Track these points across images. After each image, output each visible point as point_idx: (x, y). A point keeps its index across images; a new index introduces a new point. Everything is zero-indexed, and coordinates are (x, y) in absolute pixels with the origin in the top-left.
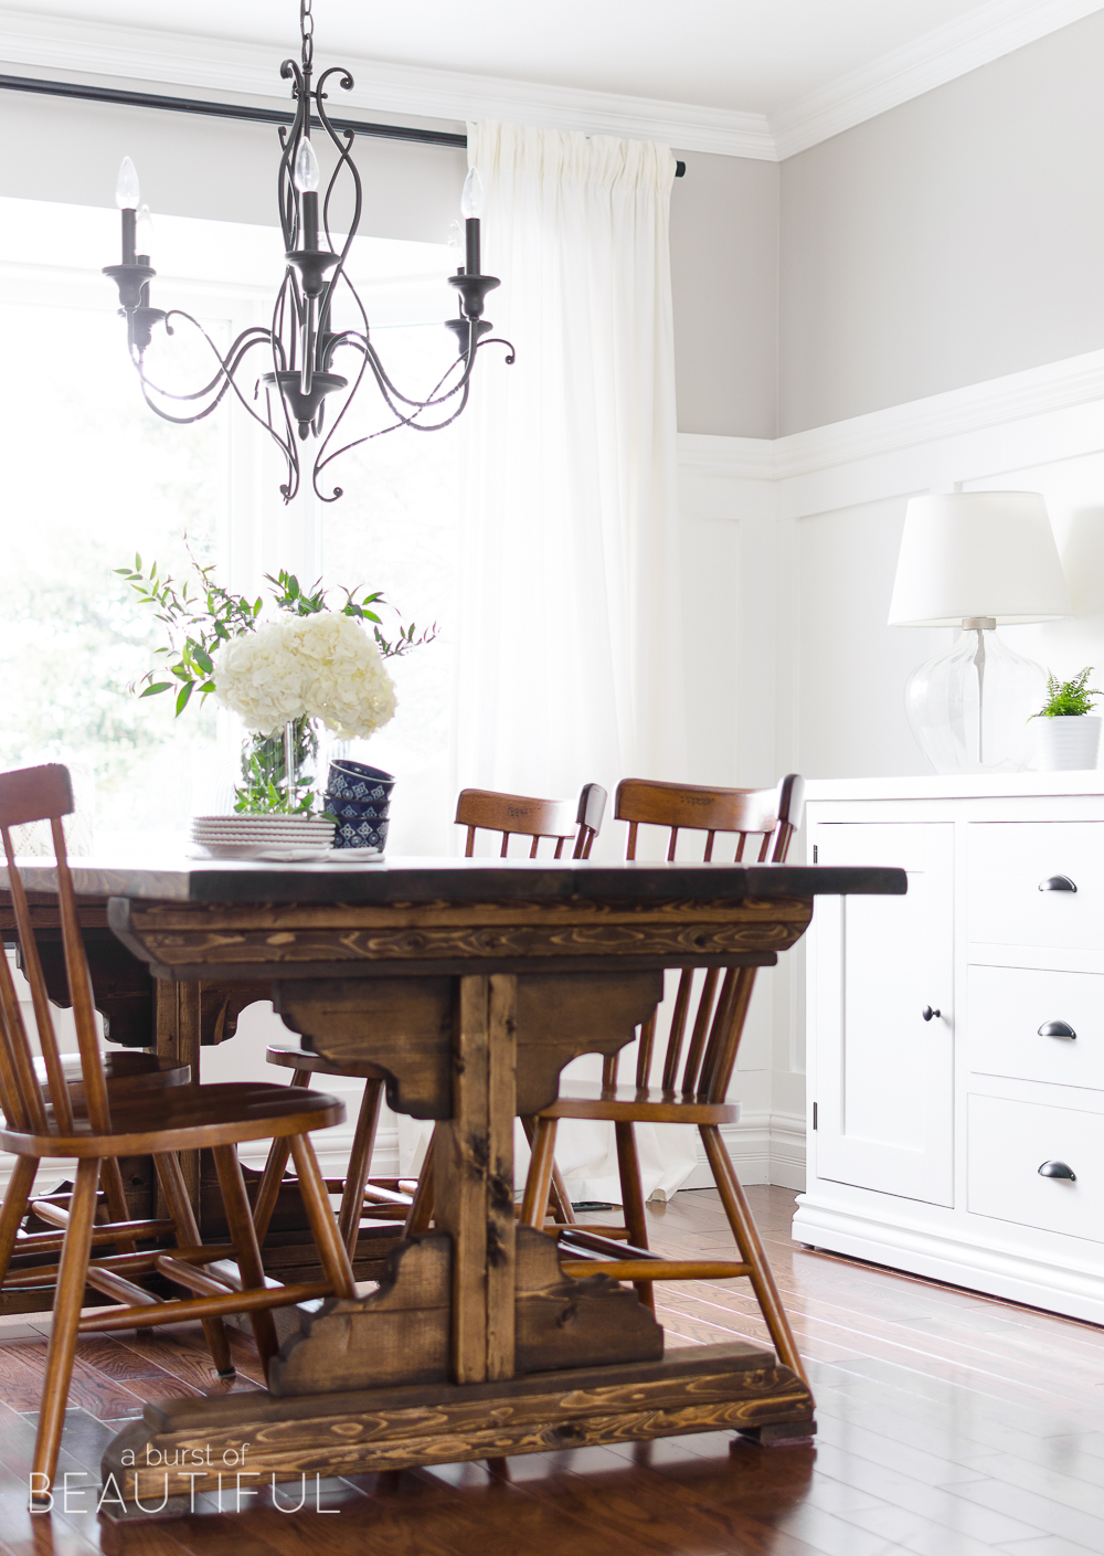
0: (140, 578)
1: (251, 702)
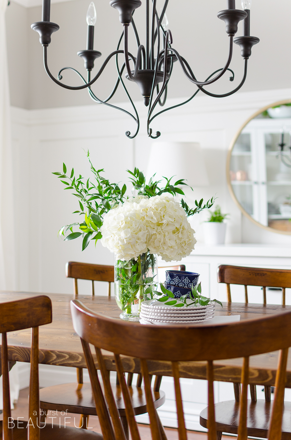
0: (65, 177)
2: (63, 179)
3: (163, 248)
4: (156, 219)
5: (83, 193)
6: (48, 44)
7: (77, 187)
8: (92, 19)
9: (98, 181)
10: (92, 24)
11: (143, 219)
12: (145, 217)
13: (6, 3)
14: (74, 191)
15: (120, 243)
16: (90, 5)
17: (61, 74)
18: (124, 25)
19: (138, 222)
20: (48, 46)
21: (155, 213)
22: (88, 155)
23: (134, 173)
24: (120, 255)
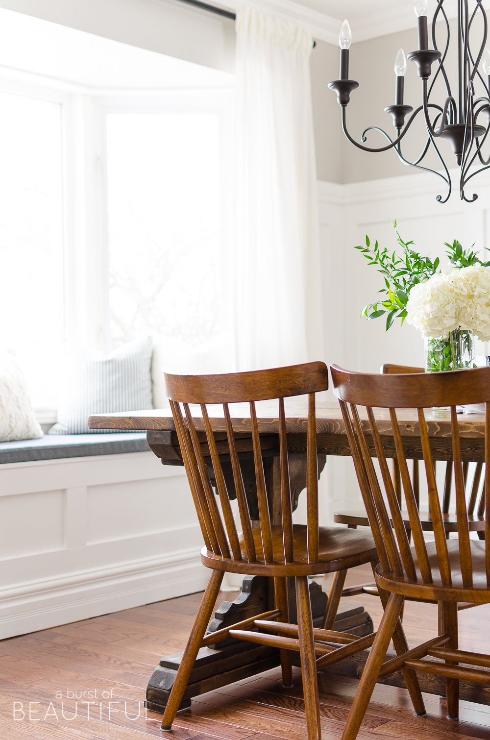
0: (368, 250)
2: (366, 253)
3: (475, 323)
4: (466, 290)
5: (389, 268)
6: (346, 104)
7: (382, 261)
8: (401, 69)
9: (406, 254)
10: (401, 75)
11: (452, 291)
12: (454, 289)
13: (312, 44)
14: (379, 267)
15: (426, 318)
16: (399, 53)
17: (365, 135)
18: (423, 79)
19: (446, 294)
20: (346, 106)
21: (465, 284)
22: (395, 226)
23: (453, 246)
24: (426, 331)
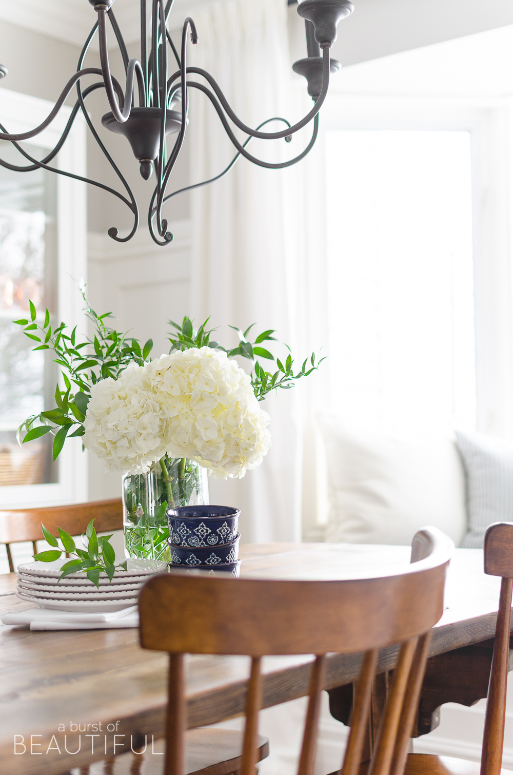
0: (34, 327)
1: (108, 445)
2: (31, 332)
7: (56, 344)
14: (51, 353)
